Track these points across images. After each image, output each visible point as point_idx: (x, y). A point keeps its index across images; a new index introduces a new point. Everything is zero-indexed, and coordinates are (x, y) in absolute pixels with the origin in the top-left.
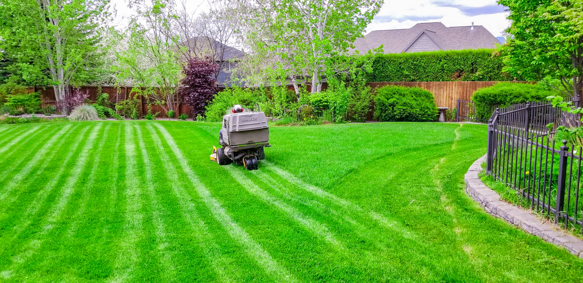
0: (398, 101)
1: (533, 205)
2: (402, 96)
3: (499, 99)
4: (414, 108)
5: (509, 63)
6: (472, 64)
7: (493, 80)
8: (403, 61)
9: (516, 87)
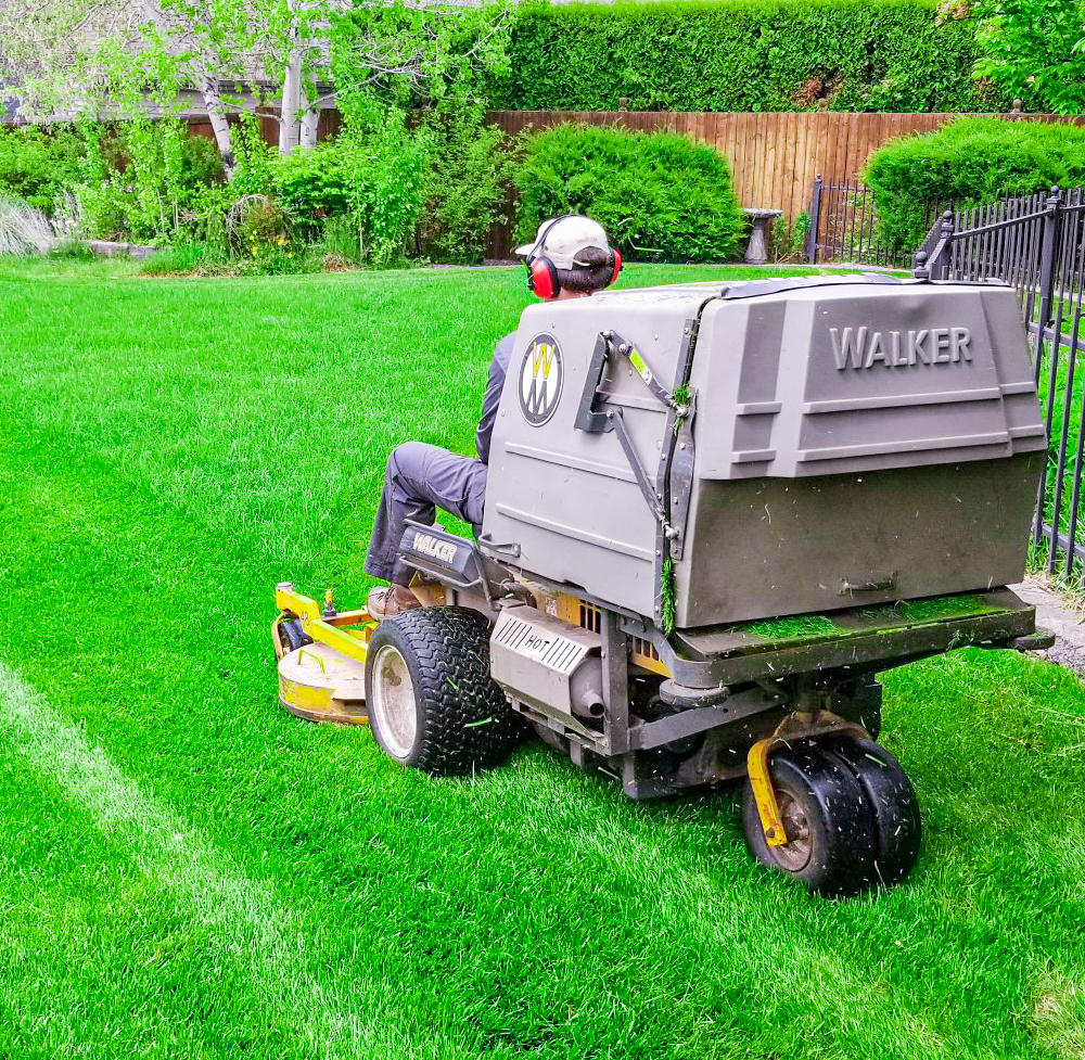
0: (603, 185)
1: (1054, 556)
2: (617, 167)
3: (956, 181)
4: (659, 211)
5: (999, 43)
6: (870, 48)
7: (941, 108)
8: (622, 33)
9: (1018, 135)
